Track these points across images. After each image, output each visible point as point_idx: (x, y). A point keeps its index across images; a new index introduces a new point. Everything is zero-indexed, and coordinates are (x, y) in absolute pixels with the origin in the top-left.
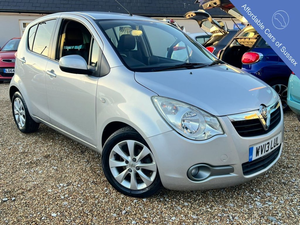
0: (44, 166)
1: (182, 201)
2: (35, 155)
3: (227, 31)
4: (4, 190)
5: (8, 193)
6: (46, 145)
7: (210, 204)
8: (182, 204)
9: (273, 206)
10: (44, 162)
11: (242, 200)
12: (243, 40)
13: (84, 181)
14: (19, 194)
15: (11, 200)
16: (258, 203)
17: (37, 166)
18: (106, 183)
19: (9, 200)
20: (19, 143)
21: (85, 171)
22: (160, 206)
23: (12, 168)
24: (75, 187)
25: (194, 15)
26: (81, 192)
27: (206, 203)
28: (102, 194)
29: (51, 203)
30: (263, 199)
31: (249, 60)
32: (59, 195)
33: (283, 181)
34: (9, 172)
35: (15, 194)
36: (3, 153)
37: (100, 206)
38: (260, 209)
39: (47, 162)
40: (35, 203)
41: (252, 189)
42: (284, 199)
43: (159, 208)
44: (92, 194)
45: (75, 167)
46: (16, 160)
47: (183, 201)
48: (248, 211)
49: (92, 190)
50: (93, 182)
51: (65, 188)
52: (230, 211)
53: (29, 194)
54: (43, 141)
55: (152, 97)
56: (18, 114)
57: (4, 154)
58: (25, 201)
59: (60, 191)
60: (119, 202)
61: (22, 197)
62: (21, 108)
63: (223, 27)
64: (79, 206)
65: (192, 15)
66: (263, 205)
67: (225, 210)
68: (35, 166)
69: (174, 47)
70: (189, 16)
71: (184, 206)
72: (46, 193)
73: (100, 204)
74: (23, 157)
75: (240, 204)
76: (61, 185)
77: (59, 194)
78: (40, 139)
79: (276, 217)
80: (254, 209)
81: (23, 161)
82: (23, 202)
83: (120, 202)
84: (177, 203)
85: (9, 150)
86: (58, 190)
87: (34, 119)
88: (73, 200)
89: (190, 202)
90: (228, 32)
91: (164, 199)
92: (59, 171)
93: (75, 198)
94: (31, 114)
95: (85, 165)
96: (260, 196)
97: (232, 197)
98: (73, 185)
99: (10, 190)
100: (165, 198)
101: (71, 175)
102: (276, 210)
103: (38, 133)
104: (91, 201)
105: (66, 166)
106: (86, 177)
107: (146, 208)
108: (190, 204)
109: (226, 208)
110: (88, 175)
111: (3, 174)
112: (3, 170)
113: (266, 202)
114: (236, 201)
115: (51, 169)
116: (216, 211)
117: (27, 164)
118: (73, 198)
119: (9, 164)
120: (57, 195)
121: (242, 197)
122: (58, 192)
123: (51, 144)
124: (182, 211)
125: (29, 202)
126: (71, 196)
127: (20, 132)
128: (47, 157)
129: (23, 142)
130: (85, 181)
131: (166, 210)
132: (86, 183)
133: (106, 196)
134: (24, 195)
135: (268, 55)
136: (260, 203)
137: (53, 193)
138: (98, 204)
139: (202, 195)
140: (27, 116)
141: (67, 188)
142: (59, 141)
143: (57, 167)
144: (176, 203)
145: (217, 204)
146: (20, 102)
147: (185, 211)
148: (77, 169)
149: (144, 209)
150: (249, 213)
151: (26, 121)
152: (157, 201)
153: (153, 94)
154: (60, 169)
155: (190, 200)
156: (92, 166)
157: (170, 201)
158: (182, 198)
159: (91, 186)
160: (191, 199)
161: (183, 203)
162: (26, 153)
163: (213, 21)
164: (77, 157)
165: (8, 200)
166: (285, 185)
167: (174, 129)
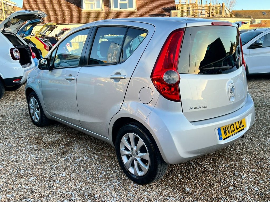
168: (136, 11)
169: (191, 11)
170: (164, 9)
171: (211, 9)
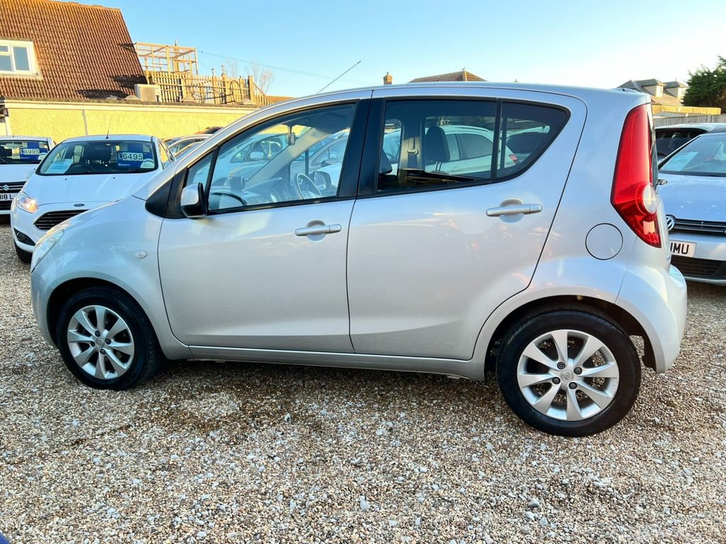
168: (40, 78)
169: (184, 89)
170: (116, 79)
171: (227, 86)
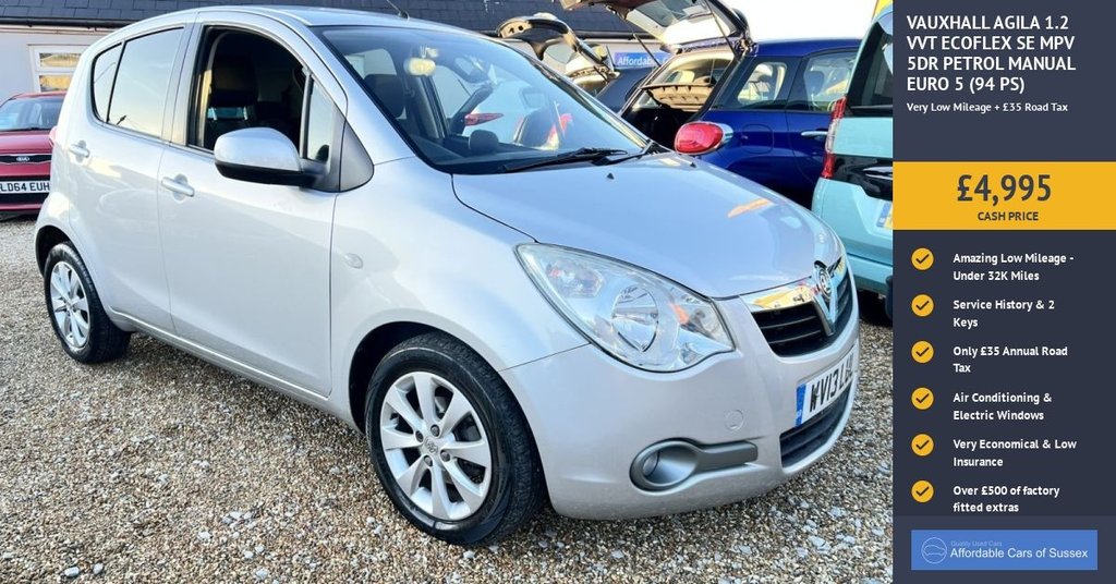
0: (167, 460)
1: (603, 547)
2: (132, 429)
3: (615, 70)
4: (62, 542)
5: (78, 551)
6: (159, 396)
7: (685, 551)
8: (606, 555)
9: (860, 547)
10: (165, 450)
11: (771, 533)
12: (669, 91)
13: (301, 500)
14: (111, 551)
15: (92, 571)
16: (819, 542)
17: (145, 460)
18: (366, 502)
19: (83, 572)
20: (77, 395)
21: (294, 470)
22: (544, 564)
23: (70, 470)
24: (277, 520)
25: (527, 26)
26: (299, 536)
27: (671, 548)
28: (363, 539)
29: (216, 573)
30: (825, 529)
31: (695, 143)
32: (237, 549)
33: (857, 471)
34: (65, 483)
35: (99, 551)
36: (36, 427)
37: (370, 576)
38: (829, 557)
39: (174, 447)
40: (168, 578)
41: (786, 500)
42: (882, 525)
43: (543, 572)
44: (336, 541)
45: (260, 457)
46: (77, 445)
47: (606, 546)
48: (797, 566)
49: (331, 528)
50: (329, 502)
51: (250, 526)
52: (748, 570)
53: (143, 550)
54: (148, 384)
55: (517, 247)
56: (65, 310)
57: (39, 429)
58: (135, 575)
59: (236, 535)
60: (421, 560)
61: (122, 561)
62: (75, 292)
63: (604, 58)
64: (306, 579)
65: (521, 28)
66: (832, 546)
67: (734, 566)
68: (142, 462)
69: (467, 117)
70: (512, 30)
71: (613, 562)
72: (197, 545)
73: (366, 569)
74: (98, 436)
75: (769, 546)
76: (236, 515)
77: (234, 545)
78: (138, 381)
79: (882, 579)
80: (814, 559)
81: (101, 447)
82: (131, 578)
83: (425, 559)
84: (591, 553)
85: (52, 415)
86: (229, 532)
87: (115, 321)
88: (282, 560)
89: (627, 548)
90: (617, 74)
91: (548, 542)
92: (217, 474)
93: (286, 554)
94: (108, 308)
95: (289, 450)
96: (813, 520)
97: (738, 526)
98: (270, 515)
99: (81, 541)
100: (550, 539)
101: (256, 484)
102: (872, 557)
103: (128, 363)
104: (337, 561)
105: (233, 456)
106: (302, 488)
107: (505, 575)
108: (627, 554)
109: (733, 559)
110: (306, 480)
111: (48, 490)
112: (44, 477)
113: (838, 537)
114: (752, 537)
115: (192, 468)
116: (710, 570)
117: (114, 456)
118: (280, 556)
119: (59, 459)
120: (229, 548)
121: (768, 525)
122: (230, 540)
123: (174, 392)
124: (614, 577)
125: (148, 577)
126: (272, 549)
127: (72, 361)
128: (171, 431)
129: (89, 390)
130: (305, 501)
131: (566, 576)
132: (307, 505)
133: (377, 542)
134: (128, 555)
135: (746, 130)
136: (822, 541)
137: (216, 544)
138: (362, 571)
139: (652, 524)
140: (96, 313)
141: (254, 524)
142: (195, 383)
143: (209, 460)
144: (589, 553)
145: (703, 549)
146: (70, 273)
147: (621, 577)
148: (269, 464)
149: (502, 577)
150: (803, 573)
151: (91, 327)
152: (533, 552)
153: (521, 237)
154: (219, 467)
155: (623, 542)
156: (310, 452)
157: (568, 547)
158: (598, 536)
159: (324, 514)
160: (625, 540)
161: (609, 553)
162: (103, 423)
163: (578, 43)
164: (261, 428)
165: (80, 573)
166: (866, 483)
167: (592, 342)
